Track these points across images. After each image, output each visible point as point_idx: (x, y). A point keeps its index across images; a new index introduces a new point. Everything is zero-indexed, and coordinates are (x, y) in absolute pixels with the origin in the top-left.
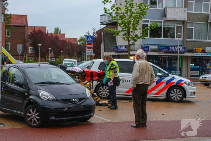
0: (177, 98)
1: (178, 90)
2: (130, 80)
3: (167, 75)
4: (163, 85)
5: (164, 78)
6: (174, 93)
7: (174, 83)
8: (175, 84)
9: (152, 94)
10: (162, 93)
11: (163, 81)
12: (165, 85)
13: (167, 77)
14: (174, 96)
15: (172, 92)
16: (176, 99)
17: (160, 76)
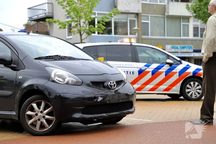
0: (195, 94)
1: (197, 83)
2: (127, 72)
3: (179, 63)
4: (175, 77)
5: (176, 67)
6: (190, 87)
7: (189, 73)
8: (191, 75)
9: (160, 91)
10: (174, 88)
11: (173, 71)
12: (178, 77)
13: (178, 65)
14: (191, 91)
15: (188, 86)
16: (193, 97)
17: (170, 64)
